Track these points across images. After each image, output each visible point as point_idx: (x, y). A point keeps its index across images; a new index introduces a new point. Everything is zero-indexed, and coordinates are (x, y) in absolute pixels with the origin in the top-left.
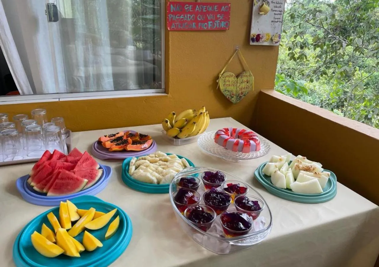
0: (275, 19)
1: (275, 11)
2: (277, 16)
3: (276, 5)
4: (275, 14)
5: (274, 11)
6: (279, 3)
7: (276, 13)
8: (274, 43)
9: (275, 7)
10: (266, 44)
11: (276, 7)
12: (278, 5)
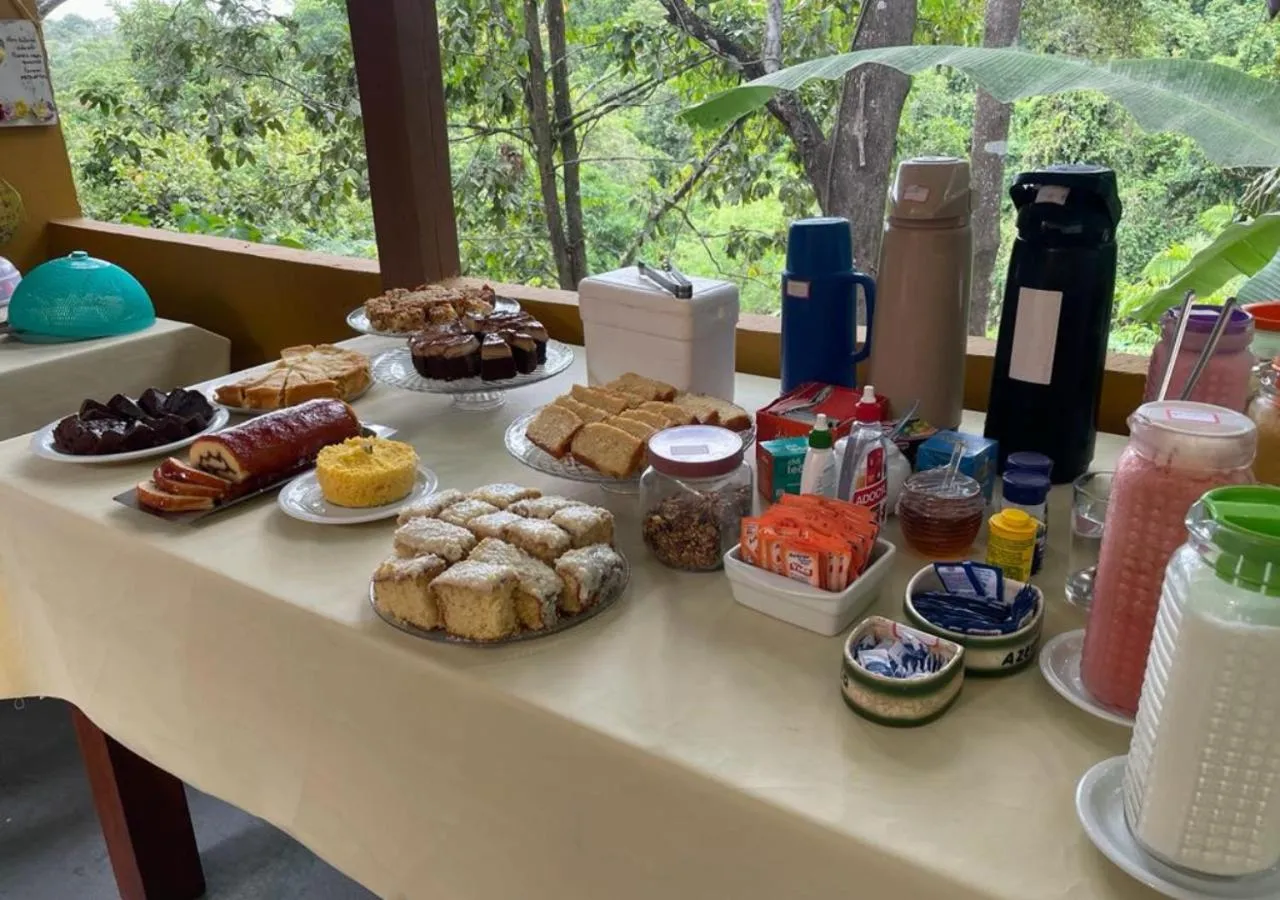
0: (29, 71)
1: (23, 56)
2: (30, 67)
3: (20, 44)
4: (24, 62)
5: (19, 56)
6: (27, 41)
7: (27, 60)
8: (42, 120)
9: (19, 48)
10: (23, 122)
11: (23, 48)
12: (26, 45)
